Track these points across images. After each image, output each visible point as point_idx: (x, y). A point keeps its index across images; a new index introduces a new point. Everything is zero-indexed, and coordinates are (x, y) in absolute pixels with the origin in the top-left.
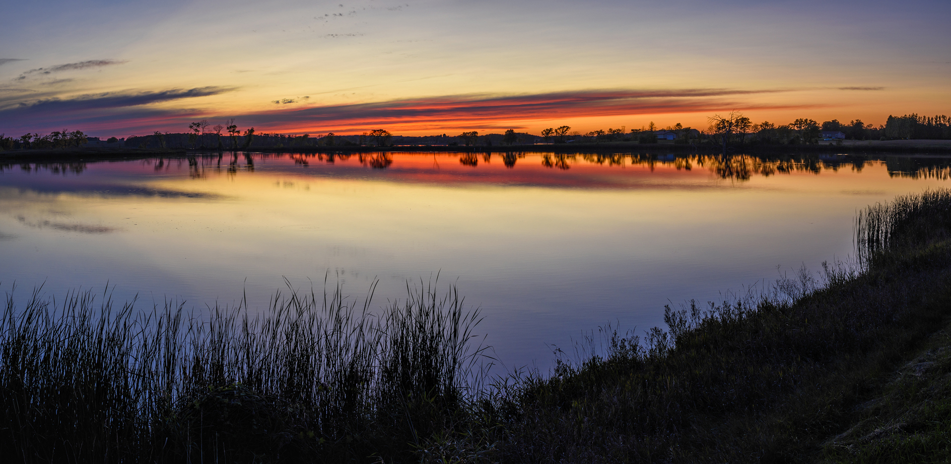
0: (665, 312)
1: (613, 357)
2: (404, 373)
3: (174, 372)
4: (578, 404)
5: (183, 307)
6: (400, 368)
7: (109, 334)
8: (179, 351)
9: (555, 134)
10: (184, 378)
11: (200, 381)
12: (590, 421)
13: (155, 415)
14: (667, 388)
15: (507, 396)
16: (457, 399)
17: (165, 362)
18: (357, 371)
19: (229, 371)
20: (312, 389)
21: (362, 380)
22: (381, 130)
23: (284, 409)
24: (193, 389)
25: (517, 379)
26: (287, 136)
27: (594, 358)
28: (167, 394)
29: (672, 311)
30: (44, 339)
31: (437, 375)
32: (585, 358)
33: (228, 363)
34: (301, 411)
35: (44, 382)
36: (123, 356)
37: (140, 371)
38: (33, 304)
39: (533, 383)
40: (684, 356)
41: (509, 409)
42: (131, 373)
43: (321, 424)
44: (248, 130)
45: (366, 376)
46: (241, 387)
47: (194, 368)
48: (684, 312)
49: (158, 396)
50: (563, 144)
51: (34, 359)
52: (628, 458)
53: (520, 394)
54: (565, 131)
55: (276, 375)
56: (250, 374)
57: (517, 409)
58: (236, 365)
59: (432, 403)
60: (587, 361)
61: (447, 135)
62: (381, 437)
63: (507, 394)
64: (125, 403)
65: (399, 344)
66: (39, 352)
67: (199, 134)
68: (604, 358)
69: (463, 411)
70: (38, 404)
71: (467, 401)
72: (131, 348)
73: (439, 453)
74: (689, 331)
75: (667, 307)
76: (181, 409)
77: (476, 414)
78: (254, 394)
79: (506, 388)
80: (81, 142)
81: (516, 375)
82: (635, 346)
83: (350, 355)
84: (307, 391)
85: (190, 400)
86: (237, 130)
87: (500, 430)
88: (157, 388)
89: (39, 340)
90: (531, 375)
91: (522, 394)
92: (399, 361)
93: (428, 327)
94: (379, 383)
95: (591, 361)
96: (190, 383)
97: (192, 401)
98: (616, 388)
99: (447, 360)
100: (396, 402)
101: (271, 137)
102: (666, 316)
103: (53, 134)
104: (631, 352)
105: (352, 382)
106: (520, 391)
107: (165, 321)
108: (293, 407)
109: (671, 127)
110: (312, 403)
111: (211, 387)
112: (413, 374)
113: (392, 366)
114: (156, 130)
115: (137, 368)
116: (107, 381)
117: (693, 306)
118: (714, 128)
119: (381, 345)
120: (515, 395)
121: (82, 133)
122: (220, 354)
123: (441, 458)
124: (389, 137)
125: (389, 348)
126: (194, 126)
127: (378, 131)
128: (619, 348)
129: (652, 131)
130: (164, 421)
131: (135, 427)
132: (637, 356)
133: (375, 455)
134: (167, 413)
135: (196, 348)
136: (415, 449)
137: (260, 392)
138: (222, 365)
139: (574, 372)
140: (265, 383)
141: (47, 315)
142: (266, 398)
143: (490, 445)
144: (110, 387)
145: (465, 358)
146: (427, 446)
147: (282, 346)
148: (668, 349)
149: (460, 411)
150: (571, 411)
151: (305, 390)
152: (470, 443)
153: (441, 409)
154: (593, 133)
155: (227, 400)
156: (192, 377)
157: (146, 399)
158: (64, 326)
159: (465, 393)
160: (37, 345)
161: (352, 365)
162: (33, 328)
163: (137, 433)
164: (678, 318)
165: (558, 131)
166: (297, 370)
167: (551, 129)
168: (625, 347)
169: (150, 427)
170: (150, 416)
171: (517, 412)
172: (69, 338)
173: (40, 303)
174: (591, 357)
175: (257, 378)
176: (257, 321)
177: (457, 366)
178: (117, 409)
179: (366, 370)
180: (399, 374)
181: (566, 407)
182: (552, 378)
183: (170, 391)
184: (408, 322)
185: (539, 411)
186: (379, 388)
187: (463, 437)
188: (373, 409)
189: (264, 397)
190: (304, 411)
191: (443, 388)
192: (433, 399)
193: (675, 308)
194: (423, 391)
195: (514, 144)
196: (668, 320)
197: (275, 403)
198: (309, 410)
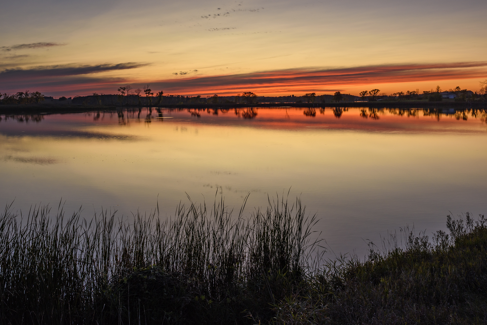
0: (447, 220)
1: (410, 249)
2: (266, 257)
3: (109, 259)
4: (385, 280)
5: (115, 214)
6: (263, 254)
7: (62, 235)
8: (112, 245)
9: (369, 95)
10: (116, 263)
11: (127, 264)
12: (393, 292)
13: (96, 289)
14: (448, 273)
15: (335, 273)
16: (301, 274)
17: (103, 252)
18: (234, 255)
19: (147, 257)
20: (203, 268)
21: (237, 261)
22: (250, 93)
23: (185, 281)
24: (122, 270)
25: (342, 262)
26: (186, 97)
27: (397, 250)
28: (104, 274)
29: (452, 220)
30: (14, 241)
31: (288, 258)
32: (390, 249)
33: (146, 251)
34: (196, 282)
35: (14, 271)
36: (72, 249)
37: (85, 259)
38: (5, 217)
39: (353, 265)
40: (461, 252)
41: (337, 282)
42: (79, 261)
43: (210, 291)
44: (159, 92)
45: (240, 258)
46: (155, 268)
47: (123, 256)
48: (461, 221)
49: (98, 276)
50: (375, 102)
51: (7, 256)
52: (420, 320)
53: (344, 272)
54: (376, 93)
55: (179, 258)
56: (162, 259)
57: (342, 282)
58: (152, 252)
59: (284, 276)
60: (391, 252)
61: (295, 96)
62: (250, 299)
63: (335, 272)
64: (74, 282)
65: (262, 237)
66: (10, 251)
67: (125, 95)
68: (403, 250)
69: (306, 282)
70: (10, 288)
71: (308, 276)
72: (79, 243)
73: (289, 310)
74: (465, 234)
75: (449, 216)
76: (114, 284)
77: (314, 284)
78: (164, 272)
79: (334, 268)
80: (39, 100)
81: (342, 259)
82: (425, 243)
83: (229, 244)
84: (200, 269)
85: (121, 278)
86: (151, 92)
87: (331, 296)
88: (97, 270)
89: (10, 242)
90: (352, 260)
91: (346, 272)
92: (262, 249)
93: (282, 225)
94: (248, 263)
95: (394, 252)
96: (120, 266)
97: (122, 278)
98: (411, 271)
99: (295, 248)
100: (260, 276)
101: (175, 97)
102: (448, 223)
103: (18, 94)
104: (422, 247)
105: (231, 263)
106: (344, 270)
107: (102, 225)
108: (191, 280)
109: (452, 89)
110: (204, 277)
111: (135, 268)
112: (271, 257)
113: (257, 251)
114: (94, 92)
115: (83, 258)
116: (62, 268)
117: (468, 217)
118: (484, 90)
119: (250, 237)
120: (341, 272)
121: (40, 94)
122: (141, 246)
123: (290, 313)
124: (255, 97)
125: (255, 240)
126: (121, 90)
127: (248, 93)
128: (414, 244)
129: (438, 92)
130: (103, 293)
131: (82, 298)
132: (427, 250)
133: (246, 311)
134: (105, 287)
135: (124, 242)
136: (273, 307)
137: (169, 271)
138: (143, 253)
139: (382, 258)
140: (172, 265)
141: (15, 224)
142: (173, 274)
143: (324, 306)
144: (63, 272)
145: (307, 247)
146: (281, 305)
147: (183, 239)
148: (450, 246)
149: (303, 282)
150: (379, 285)
151: (199, 268)
152: (310, 303)
153: (290, 281)
154: (396, 94)
155: (146, 277)
156: (122, 262)
157: (89, 279)
158: (28, 231)
159: (307, 270)
160: (8, 246)
161: (230, 251)
162: (5, 234)
163: (84, 302)
164: (457, 225)
165: (371, 93)
166: (193, 255)
167: (366, 91)
168: (418, 243)
169: (92, 297)
170: (93, 290)
171: (342, 284)
172: (32, 240)
173: (10, 216)
174: (394, 249)
175: (166, 261)
176: (166, 222)
177: (301, 252)
178: (69, 287)
179: (240, 255)
180: (262, 257)
181: (376, 282)
182: (366, 262)
183: (106, 272)
184: (268, 224)
185: (357, 284)
186: (249, 267)
187: (305, 300)
188: (245, 280)
189: (171, 273)
190: (198, 282)
191: (291, 266)
192: (285, 274)
193: (455, 218)
194: (278, 269)
195: (340, 102)
196: (449, 226)
197: (179, 278)
198: (202, 281)
